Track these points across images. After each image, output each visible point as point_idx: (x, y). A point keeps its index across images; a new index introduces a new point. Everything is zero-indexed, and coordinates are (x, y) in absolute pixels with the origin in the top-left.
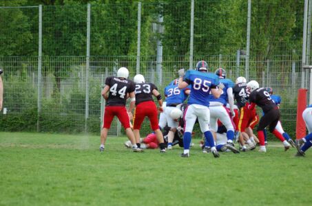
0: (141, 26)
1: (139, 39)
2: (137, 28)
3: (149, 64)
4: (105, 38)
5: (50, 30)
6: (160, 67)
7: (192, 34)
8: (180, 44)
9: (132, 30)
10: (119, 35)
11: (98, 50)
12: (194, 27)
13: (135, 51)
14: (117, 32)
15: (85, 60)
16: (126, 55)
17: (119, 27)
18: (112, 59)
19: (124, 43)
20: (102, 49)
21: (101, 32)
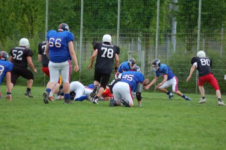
0: (160, 6)
1: (158, 16)
2: (156, 7)
3: (165, 36)
4: (132, 15)
5: (90, 9)
6: (174, 38)
7: (200, 12)
8: (190, 20)
9: (153, 8)
10: (143, 13)
11: (126, 25)
12: (202, 6)
13: (155, 25)
14: (141, 10)
15: (116, 32)
16: (148, 28)
17: (143, 7)
18: (137, 31)
19: (147, 19)
20: (129, 23)
21: (129, 11)
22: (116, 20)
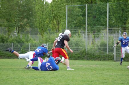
4: (115, 18)
5: (91, 15)
10: (122, 16)
11: (112, 24)
15: (107, 28)
16: (125, 25)
17: (122, 13)
18: (118, 27)
19: (124, 20)
20: (114, 23)
21: (113, 15)
22: (106, 21)
